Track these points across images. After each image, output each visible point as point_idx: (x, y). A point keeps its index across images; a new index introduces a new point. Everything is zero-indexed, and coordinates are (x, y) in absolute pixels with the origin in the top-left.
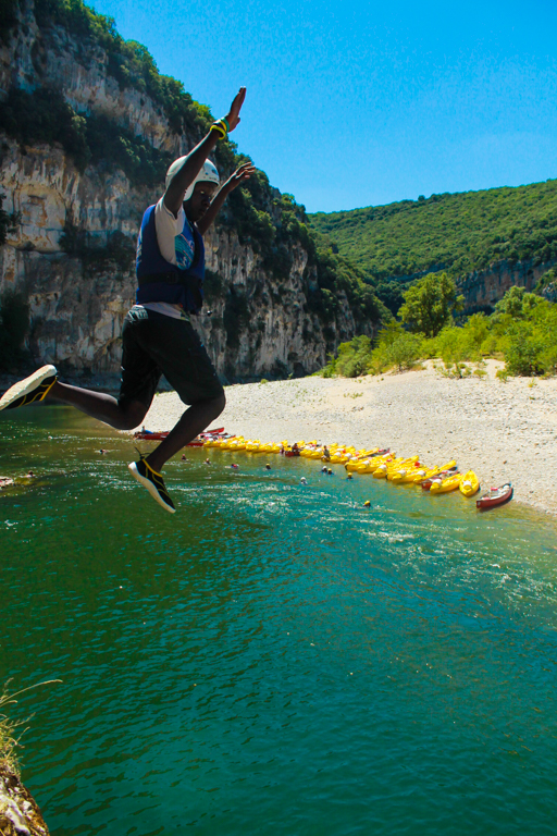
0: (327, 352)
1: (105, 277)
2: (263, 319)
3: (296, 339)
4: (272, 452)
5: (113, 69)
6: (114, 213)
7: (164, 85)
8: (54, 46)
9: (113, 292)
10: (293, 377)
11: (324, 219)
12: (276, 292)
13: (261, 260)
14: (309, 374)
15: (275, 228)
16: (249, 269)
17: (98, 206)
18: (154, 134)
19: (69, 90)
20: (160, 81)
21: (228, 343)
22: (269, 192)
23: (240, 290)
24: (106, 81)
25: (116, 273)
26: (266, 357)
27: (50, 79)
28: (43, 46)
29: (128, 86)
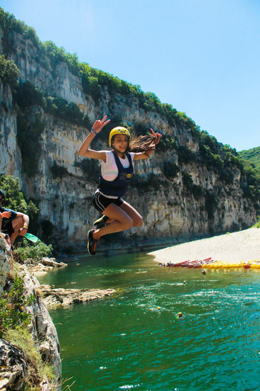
0: (257, 215)
1: (149, 194)
2: (224, 204)
3: (241, 211)
4: (236, 267)
5: (141, 105)
6: (149, 165)
7: (164, 107)
8: (117, 101)
9: (153, 200)
10: (242, 230)
11: (246, 153)
12: (228, 190)
13: (219, 176)
14: (250, 227)
15: (223, 161)
16: (214, 181)
17: (142, 163)
18: (162, 128)
19: (124, 117)
20: (162, 106)
21: (208, 217)
22: (218, 145)
23: (211, 192)
24: (139, 111)
25: (153, 192)
26: (228, 222)
27: (116, 115)
28: (112, 102)
29: (148, 111)
